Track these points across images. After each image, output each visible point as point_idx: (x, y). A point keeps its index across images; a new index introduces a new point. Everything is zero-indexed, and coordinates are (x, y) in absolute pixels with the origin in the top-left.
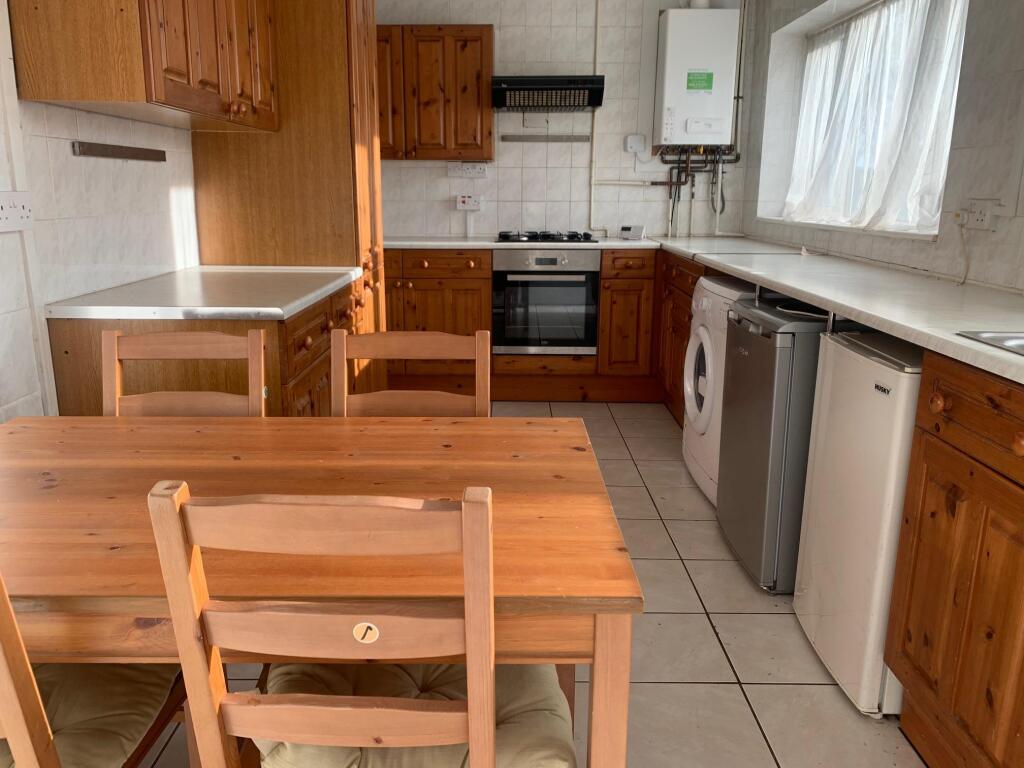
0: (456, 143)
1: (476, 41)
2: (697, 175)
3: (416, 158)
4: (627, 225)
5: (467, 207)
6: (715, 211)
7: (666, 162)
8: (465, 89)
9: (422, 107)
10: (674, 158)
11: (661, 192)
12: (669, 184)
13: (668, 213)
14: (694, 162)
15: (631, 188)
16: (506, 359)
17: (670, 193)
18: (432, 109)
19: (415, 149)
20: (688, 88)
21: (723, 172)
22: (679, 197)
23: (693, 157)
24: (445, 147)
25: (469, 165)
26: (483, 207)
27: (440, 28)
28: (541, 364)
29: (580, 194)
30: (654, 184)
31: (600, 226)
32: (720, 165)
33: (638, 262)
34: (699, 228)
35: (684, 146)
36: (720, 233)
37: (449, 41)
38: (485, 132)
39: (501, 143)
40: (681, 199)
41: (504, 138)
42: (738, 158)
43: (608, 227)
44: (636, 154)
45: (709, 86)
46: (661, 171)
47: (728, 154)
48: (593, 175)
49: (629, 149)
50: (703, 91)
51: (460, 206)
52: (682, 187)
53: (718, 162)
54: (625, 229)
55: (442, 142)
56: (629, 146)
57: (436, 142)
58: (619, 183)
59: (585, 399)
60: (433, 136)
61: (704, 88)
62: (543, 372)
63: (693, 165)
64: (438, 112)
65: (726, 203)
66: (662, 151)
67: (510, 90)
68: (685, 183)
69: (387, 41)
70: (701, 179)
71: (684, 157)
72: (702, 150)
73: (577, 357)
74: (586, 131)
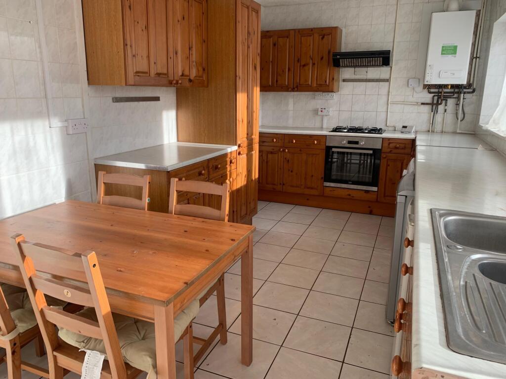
0: (317, 84)
1: (329, 35)
2: (449, 100)
3: (297, 91)
4: (405, 125)
5: (323, 114)
6: (458, 119)
7: (430, 93)
8: (322, 58)
9: (301, 67)
10: (436, 90)
11: (427, 108)
12: (432, 104)
13: (430, 119)
14: (445, 93)
15: (411, 106)
16: (331, 189)
17: (432, 109)
18: (306, 68)
19: (297, 87)
20: (442, 54)
21: (464, 99)
22: (437, 111)
23: (446, 90)
24: (311, 86)
25: (326, 93)
26: (331, 114)
27: (312, 30)
28: (347, 193)
29: (382, 108)
30: (423, 104)
31: (392, 124)
32: (462, 95)
33: (402, 146)
34: (449, 128)
35: (440, 85)
36: (460, 132)
37: (316, 36)
38: (331, 79)
39: (342, 83)
40: (439, 112)
41: (344, 81)
42: (474, 91)
43: (397, 125)
44: (414, 89)
45: (455, 53)
46: (428, 97)
47: (468, 89)
48: (390, 99)
49: (409, 86)
50: (450, 56)
51: (320, 113)
52: (439, 106)
53: (461, 93)
54: (405, 127)
55: (310, 83)
56: (410, 84)
57: (307, 83)
58: (404, 103)
59: (371, 213)
60: (306, 81)
61: (452, 54)
62: (348, 197)
63: (445, 94)
64: (309, 70)
65: (466, 115)
66: (429, 87)
67: (342, 58)
68: (441, 104)
69: (287, 37)
70: (451, 102)
71: (440, 90)
72: (450, 87)
73: (367, 192)
74: (387, 77)
